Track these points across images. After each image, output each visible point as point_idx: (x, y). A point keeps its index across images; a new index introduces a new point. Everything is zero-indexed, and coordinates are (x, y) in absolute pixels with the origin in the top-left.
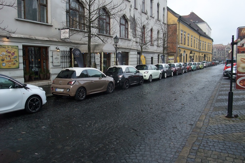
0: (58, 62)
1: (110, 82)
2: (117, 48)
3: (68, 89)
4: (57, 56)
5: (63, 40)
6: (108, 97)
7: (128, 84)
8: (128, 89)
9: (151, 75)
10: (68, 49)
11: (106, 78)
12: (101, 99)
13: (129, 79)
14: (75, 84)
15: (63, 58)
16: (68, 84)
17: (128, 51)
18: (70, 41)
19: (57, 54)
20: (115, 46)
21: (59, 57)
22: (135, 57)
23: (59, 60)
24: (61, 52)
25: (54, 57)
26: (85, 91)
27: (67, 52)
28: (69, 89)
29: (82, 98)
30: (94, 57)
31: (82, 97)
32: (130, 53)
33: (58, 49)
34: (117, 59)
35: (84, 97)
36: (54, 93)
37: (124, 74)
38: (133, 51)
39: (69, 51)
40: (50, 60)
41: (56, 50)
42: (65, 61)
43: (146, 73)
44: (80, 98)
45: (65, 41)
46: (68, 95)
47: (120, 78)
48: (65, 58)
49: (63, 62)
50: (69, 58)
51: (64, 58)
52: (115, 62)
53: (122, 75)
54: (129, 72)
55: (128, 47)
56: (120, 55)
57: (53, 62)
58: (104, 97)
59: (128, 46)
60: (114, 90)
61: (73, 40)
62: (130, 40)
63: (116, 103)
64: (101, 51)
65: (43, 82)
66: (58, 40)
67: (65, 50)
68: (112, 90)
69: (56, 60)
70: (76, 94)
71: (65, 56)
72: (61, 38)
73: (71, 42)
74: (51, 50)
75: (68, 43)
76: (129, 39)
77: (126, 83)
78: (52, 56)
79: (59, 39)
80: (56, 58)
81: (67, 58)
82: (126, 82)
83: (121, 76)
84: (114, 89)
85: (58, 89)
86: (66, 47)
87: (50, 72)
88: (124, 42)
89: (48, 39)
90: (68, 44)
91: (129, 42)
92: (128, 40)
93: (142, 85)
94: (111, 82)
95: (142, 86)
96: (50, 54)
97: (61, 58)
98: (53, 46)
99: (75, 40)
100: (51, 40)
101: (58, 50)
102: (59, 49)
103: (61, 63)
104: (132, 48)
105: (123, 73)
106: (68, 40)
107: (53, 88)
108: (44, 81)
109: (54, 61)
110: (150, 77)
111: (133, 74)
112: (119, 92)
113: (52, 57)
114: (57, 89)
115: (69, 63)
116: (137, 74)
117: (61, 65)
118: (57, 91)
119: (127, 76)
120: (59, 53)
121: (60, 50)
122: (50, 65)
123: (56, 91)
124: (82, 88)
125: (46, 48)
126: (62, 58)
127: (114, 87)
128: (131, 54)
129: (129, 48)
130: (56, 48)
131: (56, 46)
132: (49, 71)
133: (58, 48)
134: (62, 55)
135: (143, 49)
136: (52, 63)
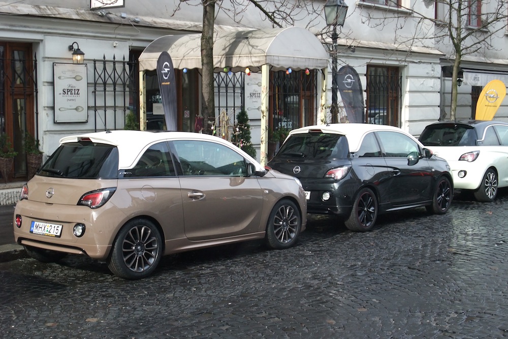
0: (76, 109)
1: (280, 197)
2: (335, 49)
3: (78, 224)
4: (73, 83)
5: (102, 16)
6: (266, 267)
7: (371, 210)
8: (370, 230)
9: (492, 169)
10: (122, 52)
11: (261, 181)
12: (231, 273)
13: (379, 188)
14: (108, 205)
15: (100, 88)
16: (80, 203)
17: (396, 63)
18: (132, 17)
19: (73, 71)
20: (329, 40)
21: (82, 86)
22: (431, 89)
23: (83, 100)
24: (91, 66)
25: (60, 85)
26: (158, 234)
27: (119, 68)
28: (83, 225)
29: (140, 265)
30: (238, 85)
31: (143, 261)
32: (406, 69)
33: (78, 52)
34: (339, 94)
35: (152, 261)
36: (24, 242)
37: (355, 163)
38: (420, 62)
39: (127, 59)
40: (44, 96)
41: (69, 55)
42: (110, 102)
43: (470, 160)
44: (133, 266)
45: (109, 18)
46: (81, 253)
47: (336, 181)
48: (110, 89)
49: (100, 107)
50: (127, 89)
51: (102, 89)
52: (329, 110)
53: (345, 168)
54: (380, 154)
55: (396, 46)
56: (349, 81)
57: (53, 108)
58: (248, 266)
59: (396, 40)
60: (300, 234)
61: (146, 15)
62: (408, 14)
63: (287, 299)
64: (257, 59)
65: (9, 191)
66: (78, 14)
67: (109, 57)
68: (293, 235)
69: (69, 96)
70: (113, 247)
71: (110, 81)
72: (93, 6)
73: (135, 21)
74: (47, 56)
75: (124, 25)
76: (402, 9)
77: (361, 205)
78: (52, 84)
79: (82, 11)
80: (69, 90)
81: (117, 88)
82: (365, 198)
83: (339, 173)
84: (303, 228)
85: (41, 224)
86: (115, 43)
87: (40, 148)
88: (378, 22)
89: (34, 11)
90: (122, 32)
91: (402, 20)
92: (398, 12)
93: (444, 213)
94: (289, 199)
95: (442, 217)
96: (43, 73)
97: (92, 89)
98: (58, 38)
99: (153, 15)
100: (49, 12)
101: (79, 57)
102: (82, 54)
103: (92, 112)
104: (414, 49)
105: (350, 160)
106: (124, 15)
107: (24, 219)
108: (13, 185)
109: (61, 101)
110: (486, 176)
111: (402, 164)
112: (325, 243)
113: (51, 87)
114: (36, 223)
115: (128, 112)
116: (422, 164)
117: (91, 120)
118: (35, 231)
119: (366, 175)
120: (82, 70)
121: (86, 57)
122: (44, 121)
123: (32, 232)
124: (140, 220)
125: (28, 49)
126: (94, 92)
127: (304, 220)
128: (410, 74)
129: (402, 47)
130: (71, 48)
131: (69, 41)
132: (38, 144)
133: (75, 47)
134: (97, 76)
135: (464, 52)
136: (51, 112)
